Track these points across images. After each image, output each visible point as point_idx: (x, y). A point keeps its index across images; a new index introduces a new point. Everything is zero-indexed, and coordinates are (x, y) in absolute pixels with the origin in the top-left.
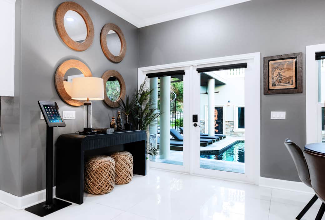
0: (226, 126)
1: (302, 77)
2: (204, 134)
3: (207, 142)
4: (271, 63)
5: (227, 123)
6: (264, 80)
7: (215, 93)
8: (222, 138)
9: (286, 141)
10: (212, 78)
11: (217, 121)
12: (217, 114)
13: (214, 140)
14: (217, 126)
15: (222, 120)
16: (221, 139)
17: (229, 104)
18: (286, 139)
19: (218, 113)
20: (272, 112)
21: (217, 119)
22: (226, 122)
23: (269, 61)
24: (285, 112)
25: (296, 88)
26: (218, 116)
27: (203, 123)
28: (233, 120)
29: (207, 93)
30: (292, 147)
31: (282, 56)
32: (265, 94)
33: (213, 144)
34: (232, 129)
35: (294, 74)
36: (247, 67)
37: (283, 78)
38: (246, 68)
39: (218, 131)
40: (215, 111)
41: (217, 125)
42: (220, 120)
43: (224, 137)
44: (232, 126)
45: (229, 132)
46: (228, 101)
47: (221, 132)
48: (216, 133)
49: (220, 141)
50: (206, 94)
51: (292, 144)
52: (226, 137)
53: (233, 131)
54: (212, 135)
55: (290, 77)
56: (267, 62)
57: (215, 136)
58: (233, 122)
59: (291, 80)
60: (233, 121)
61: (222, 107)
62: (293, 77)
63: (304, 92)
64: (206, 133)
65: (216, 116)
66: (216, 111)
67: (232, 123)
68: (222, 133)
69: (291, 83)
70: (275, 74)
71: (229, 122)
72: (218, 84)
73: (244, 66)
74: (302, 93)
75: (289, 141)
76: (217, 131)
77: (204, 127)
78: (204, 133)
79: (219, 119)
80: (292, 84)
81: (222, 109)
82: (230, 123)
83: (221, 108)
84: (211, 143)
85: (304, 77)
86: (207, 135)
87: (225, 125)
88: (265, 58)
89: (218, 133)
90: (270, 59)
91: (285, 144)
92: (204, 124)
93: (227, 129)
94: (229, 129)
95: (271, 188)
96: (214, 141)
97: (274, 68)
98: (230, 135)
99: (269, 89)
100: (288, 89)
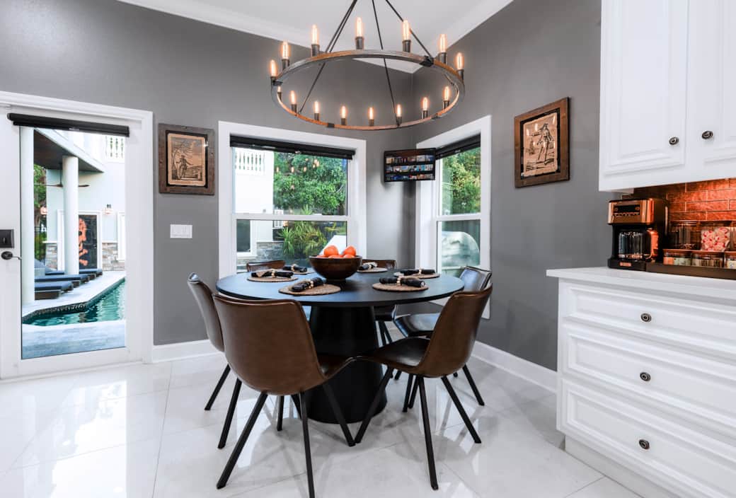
0: (103, 252)
1: (213, 169)
2: (58, 272)
3: (59, 288)
4: (170, 136)
5: (106, 247)
6: (159, 165)
7: (80, 186)
8: (93, 276)
9: (190, 278)
10: (72, 155)
11: (85, 244)
12: (85, 229)
13: (77, 282)
14: (85, 254)
15: (95, 241)
16: (92, 278)
17: (108, 210)
18: (190, 275)
19: (88, 227)
20: (172, 226)
21: (85, 239)
22: (104, 244)
23: (168, 132)
24: (191, 226)
25: (206, 186)
26: (88, 234)
27: (53, 249)
28: (117, 239)
29: (61, 186)
30: (199, 289)
31: (186, 127)
32: (161, 192)
33: (75, 290)
34: (115, 258)
35: (204, 163)
36: (130, 135)
37: (189, 166)
38: (127, 138)
39: (88, 264)
40: (80, 224)
41: (85, 251)
42: (92, 241)
43: (100, 274)
44: (115, 252)
45: (110, 262)
46: (108, 205)
47: (93, 265)
48: (81, 266)
49: (90, 282)
50: (59, 188)
51: (200, 284)
52: (104, 273)
53: (116, 261)
54: (75, 271)
55: (198, 167)
56: (163, 133)
57: (80, 273)
58: (117, 244)
59: (199, 172)
60: (115, 242)
61: (96, 216)
62: (201, 167)
63: (216, 193)
64: (61, 268)
65: (84, 234)
66: (84, 224)
67: (115, 246)
68: (96, 267)
69: (199, 177)
70: (178, 158)
71: (108, 244)
72: (86, 169)
73: (124, 131)
74: (213, 195)
75: (194, 277)
76: (85, 263)
77: (54, 256)
78: (57, 268)
79: (88, 240)
80: (201, 180)
81: (96, 219)
82: (111, 246)
83: (93, 218)
84: (69, 289)
85: (216, 169)
86: (63, 274)
87: (102, 250)
88: (160, 125)
89: (88, 267)
90: (169, 129)
91: (189, 284)
92: (56, 249)
93: (104, 257)
94: (109, 258)
95: (170, 361)
96: (76, 285)
97: (175, 147)
98: (110, 269)
99: (168, 185)
100: (195, 186)
